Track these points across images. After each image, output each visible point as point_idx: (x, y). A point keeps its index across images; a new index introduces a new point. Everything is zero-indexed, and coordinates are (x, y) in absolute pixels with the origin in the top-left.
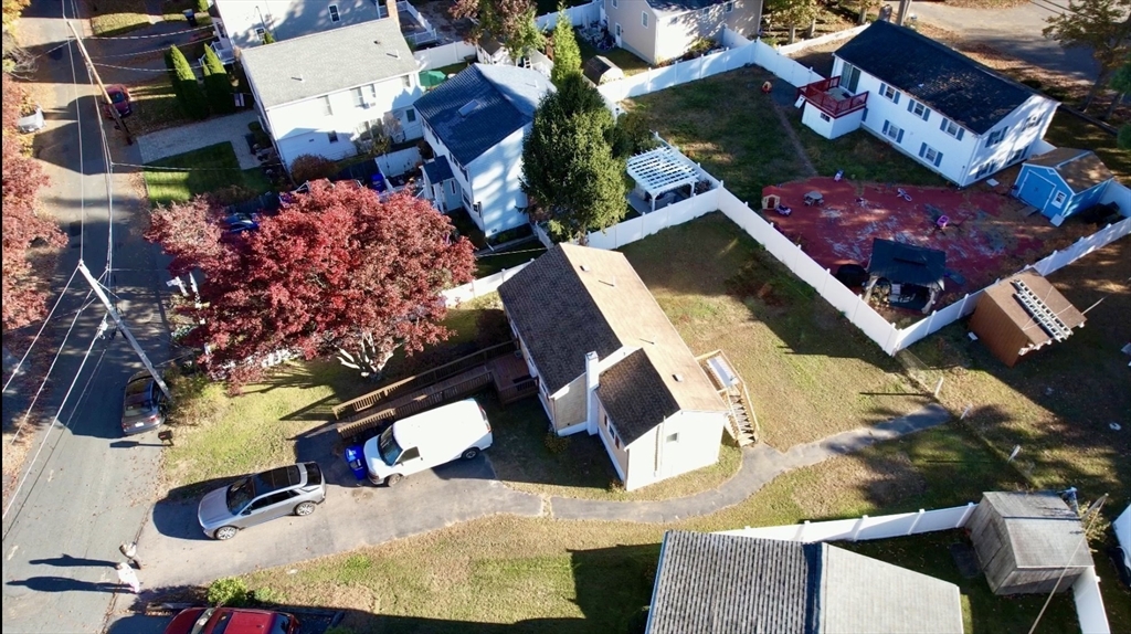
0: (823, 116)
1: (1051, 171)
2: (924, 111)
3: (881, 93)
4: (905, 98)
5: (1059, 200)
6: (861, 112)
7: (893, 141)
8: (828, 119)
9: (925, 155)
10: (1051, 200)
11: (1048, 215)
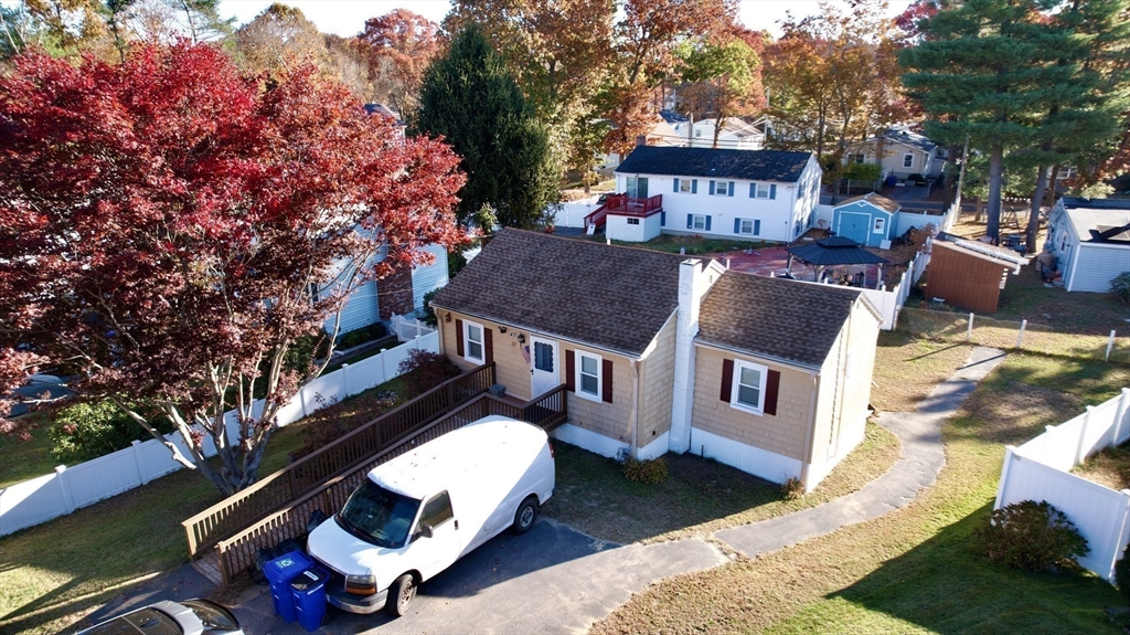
0: (630, 221)
1: (862, 203)
2: (727, 188)
3: (676, 190)
4: (703, 184)
5: (878, 227)
6: (660, 214)
7: (702, 231)
8: (637, 222)
9: (741, 230)
10: (872, 229)
11: (874, 244)
